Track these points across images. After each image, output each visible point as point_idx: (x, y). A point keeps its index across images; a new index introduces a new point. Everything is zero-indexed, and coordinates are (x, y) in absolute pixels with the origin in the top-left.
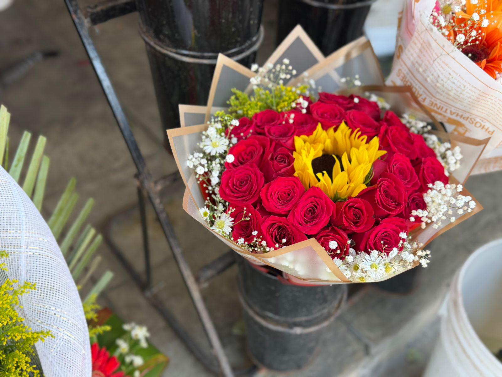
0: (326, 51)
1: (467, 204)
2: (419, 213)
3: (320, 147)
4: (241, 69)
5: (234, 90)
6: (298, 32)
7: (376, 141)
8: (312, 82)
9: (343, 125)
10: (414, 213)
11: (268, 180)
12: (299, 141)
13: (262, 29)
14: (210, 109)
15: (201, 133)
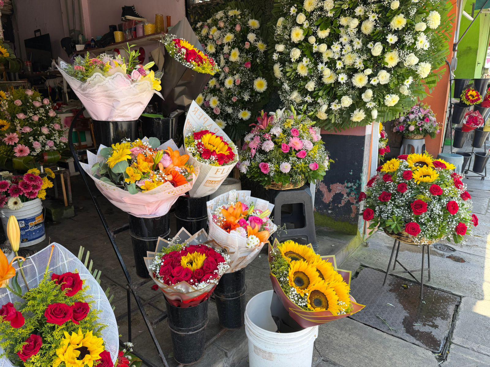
0: (192, 234)
1: (227, 267)
2: (216, 271)
3: (189, 258)
4: (165, 241)
5: (163, 247)
6: (183, 229)
7: (204, 255)
8: (188, 243)
9: (196, 252)
10: (214, 271)
11: (173, 268)
12: (183, 258)
13: (170, 229)
14: (156, 253)
15: (153, 260)
